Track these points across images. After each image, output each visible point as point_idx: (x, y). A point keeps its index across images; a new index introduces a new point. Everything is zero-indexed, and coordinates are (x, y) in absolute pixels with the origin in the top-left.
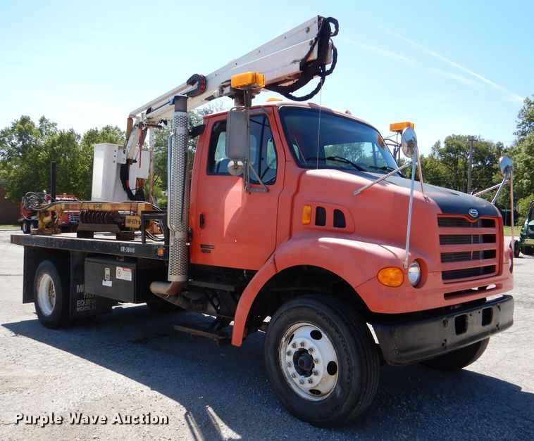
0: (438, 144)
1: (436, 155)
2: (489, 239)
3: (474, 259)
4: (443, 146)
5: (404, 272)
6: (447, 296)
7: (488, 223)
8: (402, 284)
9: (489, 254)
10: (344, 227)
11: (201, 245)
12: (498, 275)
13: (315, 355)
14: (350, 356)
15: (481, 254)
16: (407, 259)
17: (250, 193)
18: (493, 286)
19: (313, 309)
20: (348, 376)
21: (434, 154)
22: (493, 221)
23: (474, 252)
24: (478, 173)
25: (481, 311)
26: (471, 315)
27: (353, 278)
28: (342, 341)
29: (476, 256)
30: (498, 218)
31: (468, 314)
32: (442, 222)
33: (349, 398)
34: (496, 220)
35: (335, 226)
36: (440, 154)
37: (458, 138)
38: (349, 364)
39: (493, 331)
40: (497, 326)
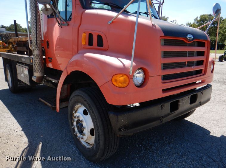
0: (197, 18)
1: (196, 22)
2: (201, 54)
3: (188, 66)
4: (199, 19)
5: (130, 77)
6: (164, 91)
7: (201, 44)
8: (127, 86)
9: (200, 63)
10: (103, 46)
11: (49, 58)
12: (203, 75)
13: (84, 124)
14: (98, 128)
15: (195, 63)
16: (132, 68)
17: (61, 27)
18: (200, 81)
19: (83, 98)
20: (98, 139)
21: (195, 22)
22: (204, 43)
23: (188, 62)
24: (211, 29)
25: (190, 96)
26: (182, 100)
27: (99, 81)
28: (95, 119)
29: (190, 64)
30: (208, 41)
31: (180, 99)
32: (167, 43)
33: (99, 151)
34: (206, 42)
35: (98, 46)
36: (197, 22)
37: (205, 15)
38: (98, 132)
39: (197, 106)
40: (200, 103)
